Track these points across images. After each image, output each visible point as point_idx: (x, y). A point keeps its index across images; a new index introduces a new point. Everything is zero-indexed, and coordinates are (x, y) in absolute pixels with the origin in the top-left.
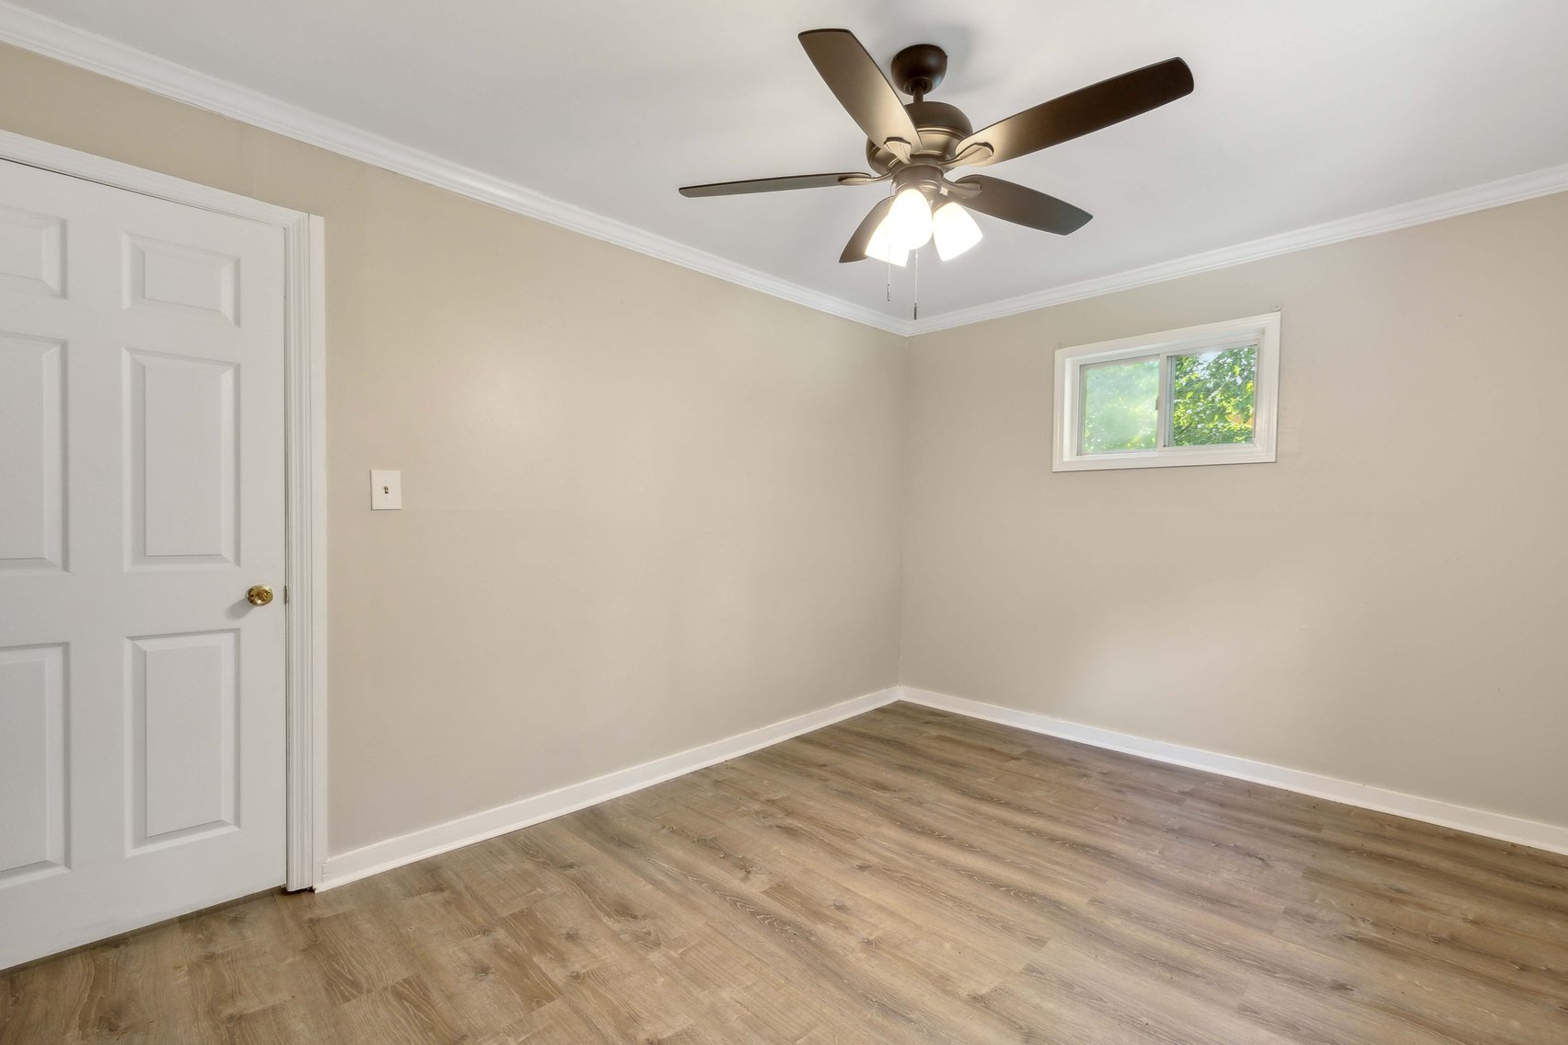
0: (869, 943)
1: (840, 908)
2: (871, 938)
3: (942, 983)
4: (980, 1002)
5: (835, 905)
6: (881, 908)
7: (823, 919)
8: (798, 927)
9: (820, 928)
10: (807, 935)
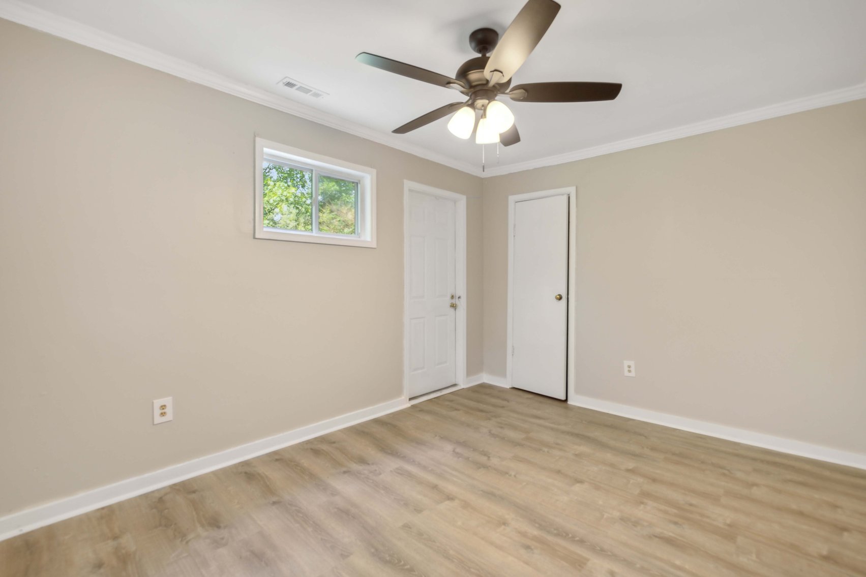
0: (504, 524)
1: (528, 547)
2: (503, 527)
3: (466, 505)
4: (450, 498)
5: (532, 549)
6: (499, 548)
7: (535, 539)
8: (549, 532)
9: (535, 532)
10: (541, 527)
